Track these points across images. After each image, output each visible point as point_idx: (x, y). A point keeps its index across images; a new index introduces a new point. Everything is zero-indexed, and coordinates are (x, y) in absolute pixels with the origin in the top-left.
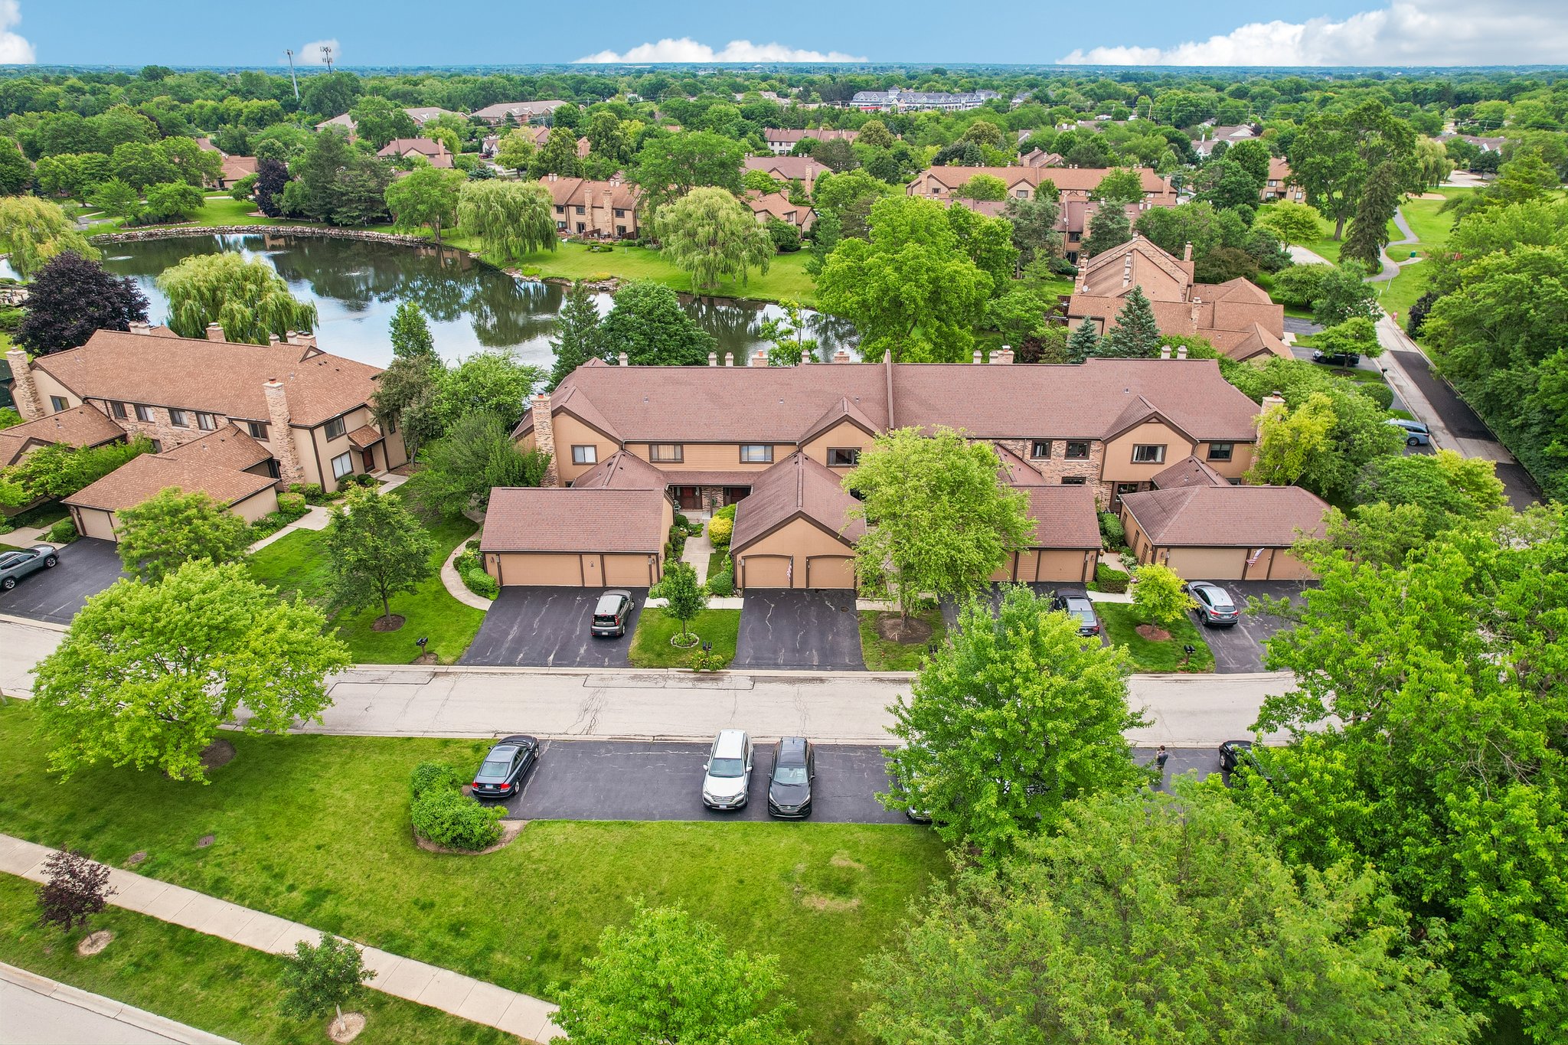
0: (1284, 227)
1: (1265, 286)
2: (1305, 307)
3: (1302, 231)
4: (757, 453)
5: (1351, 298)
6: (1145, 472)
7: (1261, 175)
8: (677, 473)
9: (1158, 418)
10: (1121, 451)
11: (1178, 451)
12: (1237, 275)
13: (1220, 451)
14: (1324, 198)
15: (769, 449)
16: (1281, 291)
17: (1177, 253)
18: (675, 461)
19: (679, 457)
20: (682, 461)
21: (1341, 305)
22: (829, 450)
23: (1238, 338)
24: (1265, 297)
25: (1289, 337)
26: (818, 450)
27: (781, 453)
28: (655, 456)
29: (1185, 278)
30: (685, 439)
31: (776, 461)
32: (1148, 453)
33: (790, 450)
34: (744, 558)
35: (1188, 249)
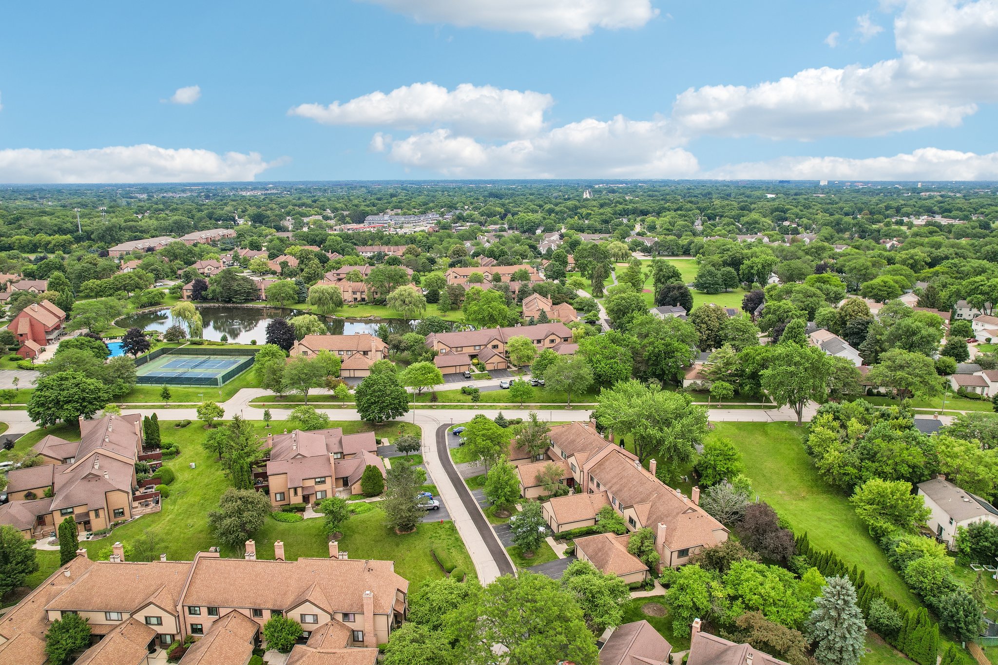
0: (575, 286)
1: (571, 304)
2: (582, 310)
3: (580, 285)
5: (592, 306)
6: (552, 345)
7: (565, 263)
9: (553, 334)
10: (547, 341)
11: (558, 340)
12: (563, 302)
13: (566, 340)
14: (586, 273)
16: (576, 305)
17: (545, 296)
21: (590, 308)
23: (566, 318)
24: (571, 307)
25: (579, 318)
26: (490, 346)
29: (550, 304)
32: (552, 341)
35: (549, 296)
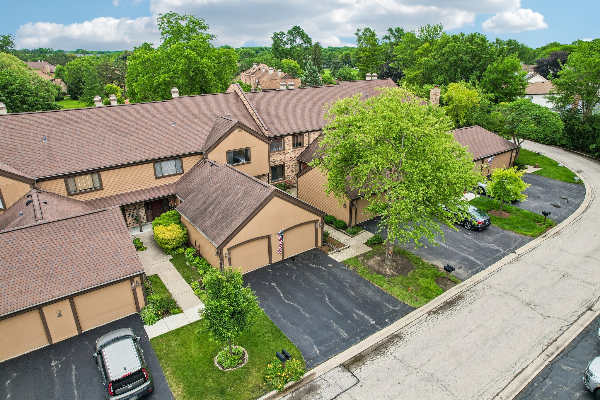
4: (169, 167)
8: (99, 200)
15: (178, 161)
18: (94, 190)
19: (97, 184)
20: (101, 188)
22: (228, 153)
26: (219, 156)
27: (189, 163)
28: (72, 188)
30: (102, 166)
31: (186, 170)
33: (197, 159)
34: (229, 250)
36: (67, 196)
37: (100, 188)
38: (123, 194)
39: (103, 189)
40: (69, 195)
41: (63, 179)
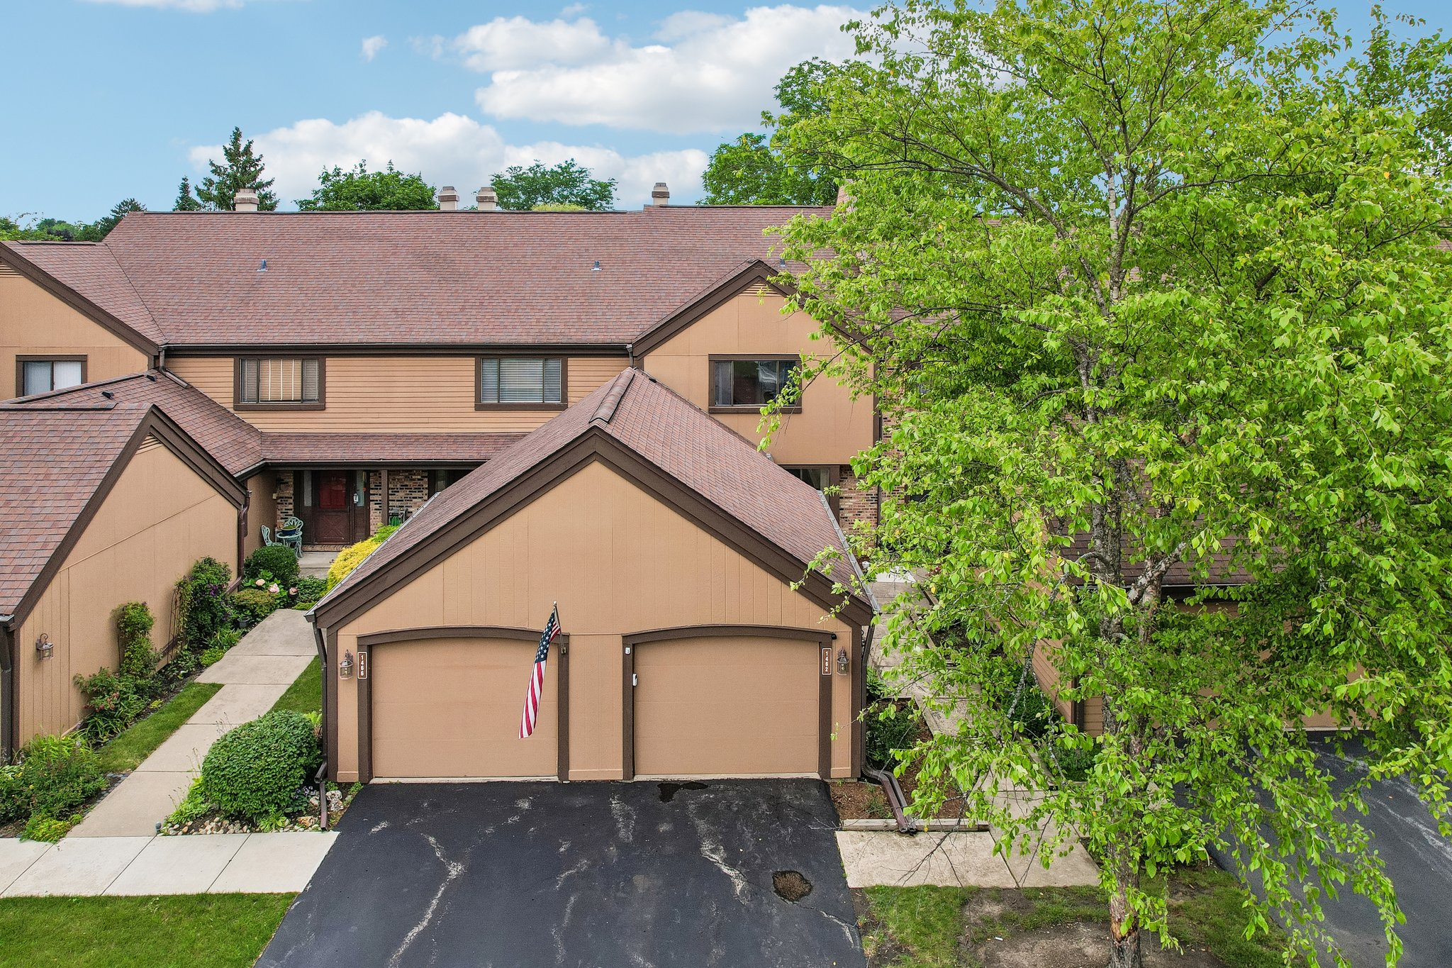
4: (524, 379)
8: (302, 436)
15: (553, 364)
18: (300, 406)
19: (313, 393)
20: (320, 406)
22: (716, 362)
27: (586, 378)
28: (248, 388)
30: (333, 340)
31: (573, 400)
34: (366, 643)
36: (232, 410)
37: (317, 403)
38: (373, 436)
39: (323, 408)
40: (236, 408)
41: (232, 360)
